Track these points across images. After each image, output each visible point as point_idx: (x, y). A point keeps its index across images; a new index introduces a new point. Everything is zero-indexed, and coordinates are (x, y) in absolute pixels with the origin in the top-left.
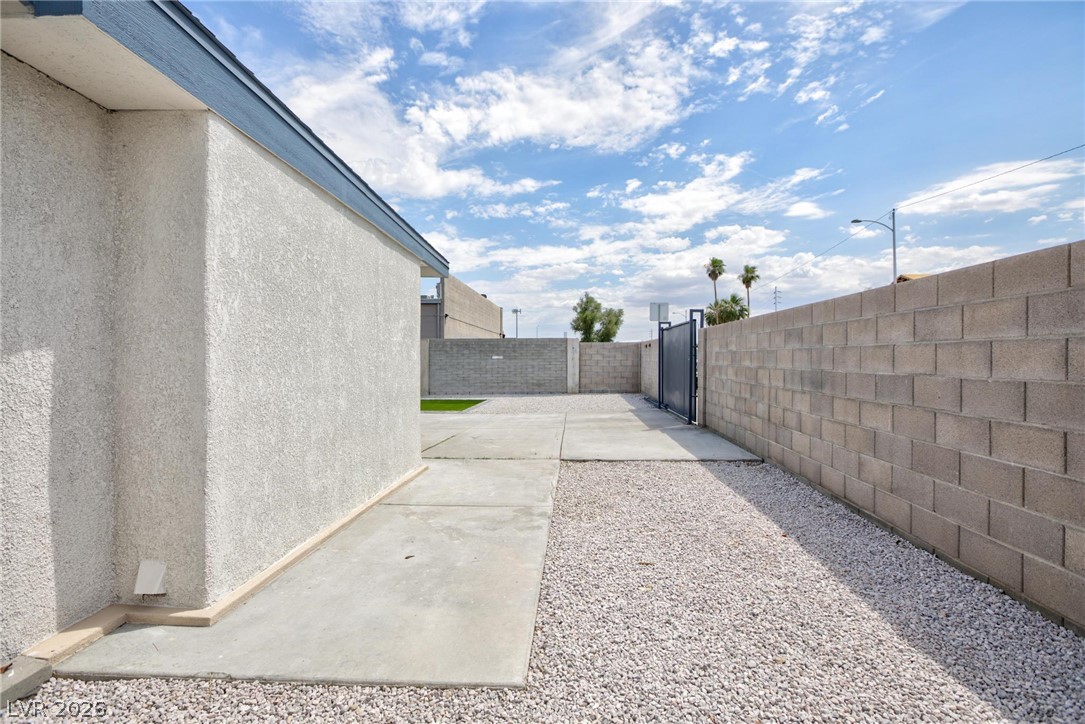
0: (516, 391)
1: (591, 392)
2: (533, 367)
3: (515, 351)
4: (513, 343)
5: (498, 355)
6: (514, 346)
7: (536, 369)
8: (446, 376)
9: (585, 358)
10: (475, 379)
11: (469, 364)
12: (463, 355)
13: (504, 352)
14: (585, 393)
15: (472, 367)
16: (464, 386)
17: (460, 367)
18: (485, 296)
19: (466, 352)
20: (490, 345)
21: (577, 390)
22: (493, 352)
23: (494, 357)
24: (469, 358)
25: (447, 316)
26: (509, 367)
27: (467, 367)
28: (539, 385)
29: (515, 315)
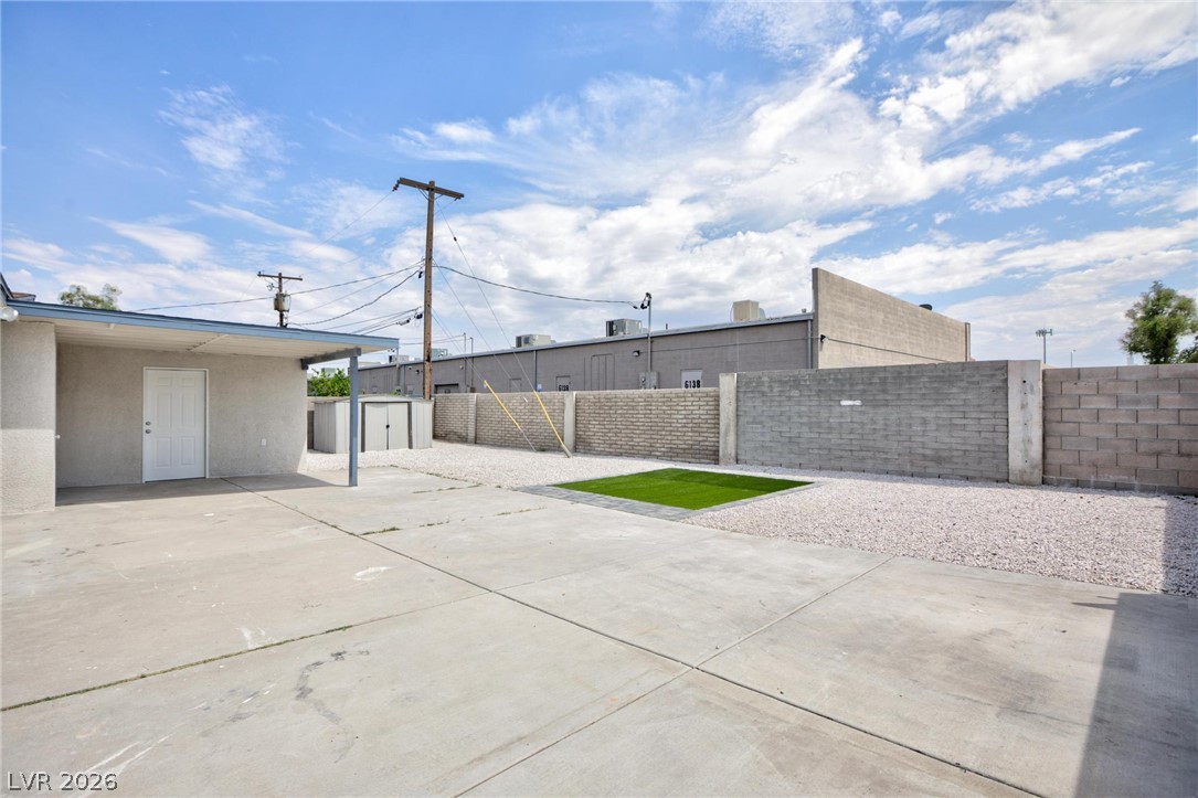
0: (890, 468)
1: (1079, 485)
2: (925, 422)
3: (884, 391)
4: (882, 375)
5: (851, 398)
6: (884, 381)
7: (932, 427)
8: (763, 434)
9: (1055, 404)
10: (810, 440)
11: (800, 415)
12: (789, 398)
13: (864, 391)
14: (1059, 485)
15: (805, 420)
16: (791, 452)
17: (784, 418)
18: (929, 307)
19: (795, 393)
20: (836, 380)
21: (1037, 475)
22: (842, 394)
23: (844, 403)
24: (799, 403)
25: (823, 337)
26: (873, 421)
27: (795, 419)
28: (939, 460)
29: (1042, 337)
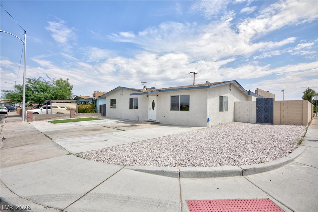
29: (283, 92)
